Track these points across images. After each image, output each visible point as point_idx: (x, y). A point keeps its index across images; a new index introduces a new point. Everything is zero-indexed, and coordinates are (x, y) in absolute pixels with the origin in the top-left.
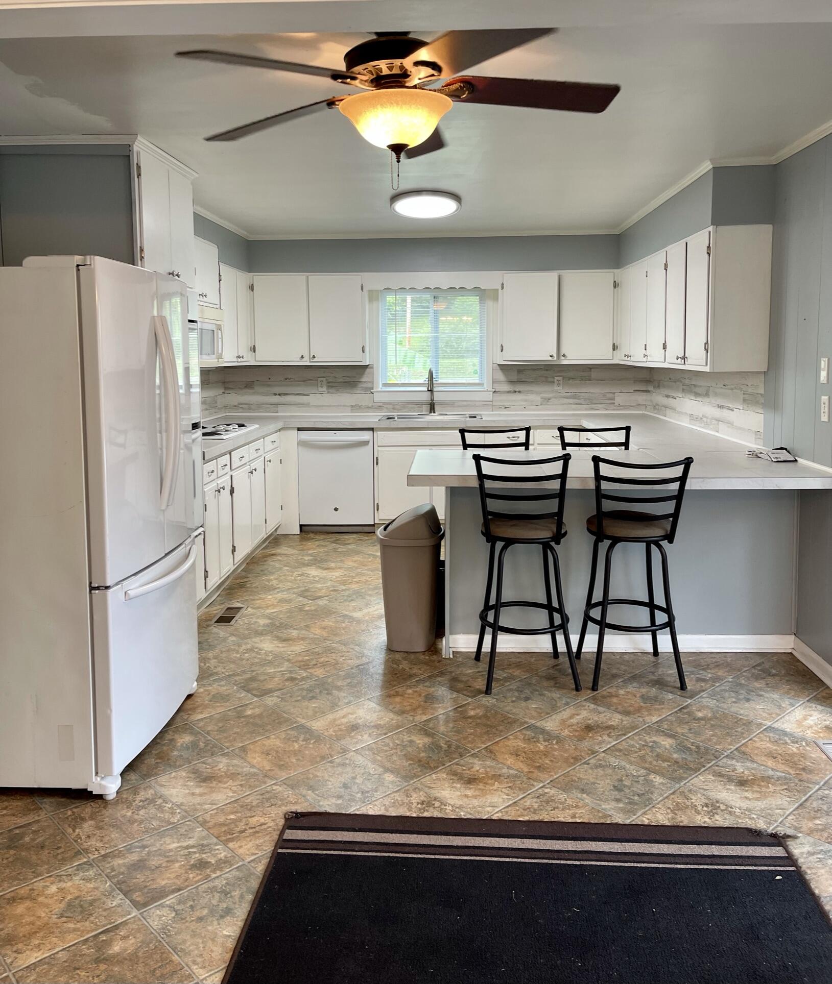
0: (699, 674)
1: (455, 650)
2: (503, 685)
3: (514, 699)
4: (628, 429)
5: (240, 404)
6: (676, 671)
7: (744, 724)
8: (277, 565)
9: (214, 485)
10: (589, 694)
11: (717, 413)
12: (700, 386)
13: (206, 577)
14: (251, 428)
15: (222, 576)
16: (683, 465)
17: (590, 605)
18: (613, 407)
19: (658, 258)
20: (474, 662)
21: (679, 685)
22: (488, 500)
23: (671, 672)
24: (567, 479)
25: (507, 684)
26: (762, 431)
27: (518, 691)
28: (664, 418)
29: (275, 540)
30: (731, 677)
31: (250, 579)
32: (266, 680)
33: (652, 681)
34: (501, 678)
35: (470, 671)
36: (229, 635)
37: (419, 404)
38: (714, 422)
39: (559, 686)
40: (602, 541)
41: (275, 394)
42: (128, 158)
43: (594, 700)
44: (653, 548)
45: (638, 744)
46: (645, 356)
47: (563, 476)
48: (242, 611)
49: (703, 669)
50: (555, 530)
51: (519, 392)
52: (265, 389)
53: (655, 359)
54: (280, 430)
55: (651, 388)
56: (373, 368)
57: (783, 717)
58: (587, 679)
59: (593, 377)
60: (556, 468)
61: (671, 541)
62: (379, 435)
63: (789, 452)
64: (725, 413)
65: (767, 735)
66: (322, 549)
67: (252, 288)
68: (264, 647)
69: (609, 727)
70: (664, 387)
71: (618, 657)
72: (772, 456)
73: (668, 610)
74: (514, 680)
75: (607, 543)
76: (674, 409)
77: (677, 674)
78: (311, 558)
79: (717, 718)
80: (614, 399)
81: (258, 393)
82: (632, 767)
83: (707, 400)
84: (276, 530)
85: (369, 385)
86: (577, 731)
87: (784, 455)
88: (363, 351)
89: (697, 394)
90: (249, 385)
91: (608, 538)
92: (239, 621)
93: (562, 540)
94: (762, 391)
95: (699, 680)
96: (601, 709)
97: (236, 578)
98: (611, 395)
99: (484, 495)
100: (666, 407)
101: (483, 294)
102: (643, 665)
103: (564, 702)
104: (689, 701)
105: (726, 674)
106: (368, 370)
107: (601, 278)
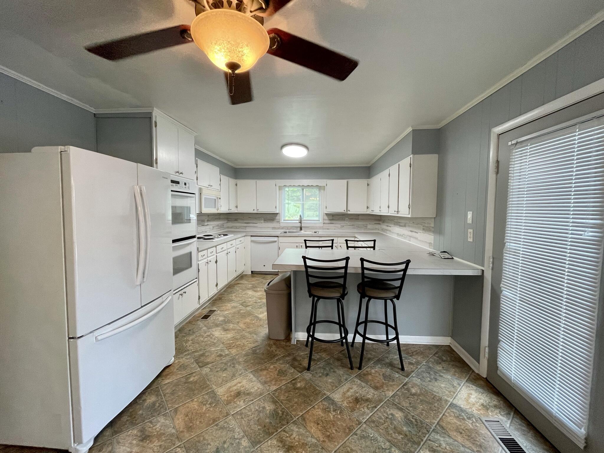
0: (409, 359)
1: (297, 339)
2: (316, 364)
3: (321, 374)
4: (375, 241)
5: (233, 226)
6: (399, 356)
7: (438, 400)
8: (238, 289)
9: (206, 260)
10: (358, 372)
11: (410, 233)
12: (402, 223)
13: (199, 299)
14: (230, 236)
15: (209, 296)
16: (405, 264)
17: (358, 324)
18: (367, 229)
19: (386, 172)
20: (305, 347)
21: (400, 367)
22: (310, 278)
23: (396, 357)
24: (348, 268)
25: (318, 363)
26: (432, 242)
27: (323, 368)
28: (386, 234)
29: (242, 277)
30: (425, 362)
31: (225, 295)
32: (208, 355)
33: (387, 363)
34: (316, 359)
35: (302, 354)
36: (204, 326)
37: (297, 227)
38: (408, 237)
39: (343, 366)
40: (364, 298)
41: (245, 223)
42: (150, 118)
43: (359, 377)
44: (389, 302)
45: (384, 415)
46: (380, 211)
47: (346, 268)
48: (215, 313)
49: (411, 356)
50: (342, 292)
51: (333, 223)
52: (242, 221)
53: (384, 212)
54: (244, 236)
55: (381, 223)
56: (280, 214)
57: (457, 395)
58: (356, 361)
59: (359, 218)
60: (342, 264)
61: (398, 299)
62: (280, 238)
63: (448, 254)
64: (414, 234)
65: (452, 410)
66: (257, 282)
67: (236, 185)
68: (215, 334)
69: (367, 400)
70: (386, 222)
71: (371, 346)
72: (442, 256)
73: (395, 329)
74: (322, 360)
75: (367, 299)
76: (390, 231)
77: (399, 359)
78: (251, 286)
79: (423, 394)
80: (367, 226)
81: (239, 223)
82: (381, 439)
83: (404, 228)
84: (242, 273)
85: (279, 220)
86: (351, 403)
87: (447, 256)
88: (276, 208)
89: (400, 226)
90: (236, 220)
91: (367, 296)
92: (212, 318)
93: (345, 297)
94: (432, 225)
95: (410, 363)
96: (363, 384)
97: (220, 295)
98: (366, 225)
99: (308, 275)
100: (387, 230)
101: (320, 188)
102: (382, 352)
103: (345, 378)
104: (407, 379)
105: (422, 359)
106: (278, 215)
107: (363, 182)
